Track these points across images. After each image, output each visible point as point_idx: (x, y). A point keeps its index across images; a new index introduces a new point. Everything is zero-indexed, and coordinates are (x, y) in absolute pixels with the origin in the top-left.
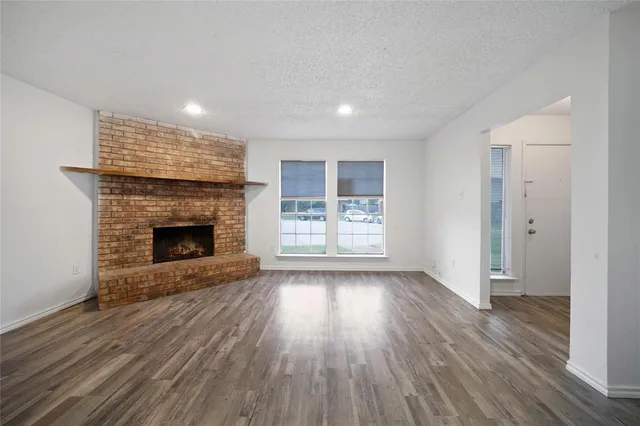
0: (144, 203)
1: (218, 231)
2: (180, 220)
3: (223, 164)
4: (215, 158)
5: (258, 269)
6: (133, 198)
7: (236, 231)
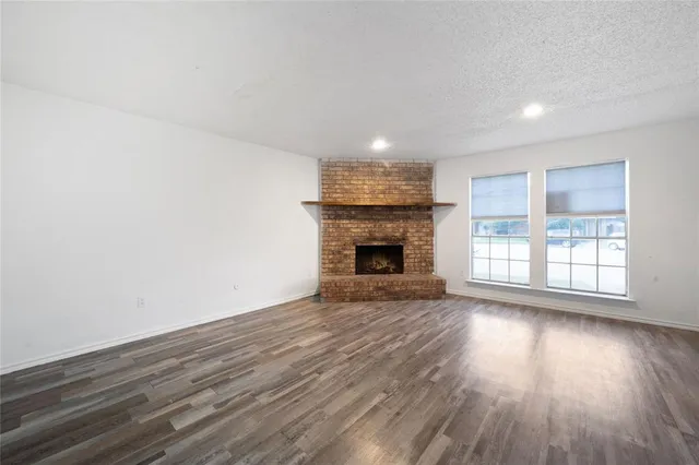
0: (349, 226)
1: (406, 251)
2: (375, 239)
3: (411, 187)
4: (404, 183)
5: (444, 292)
6: (342, 222)
7: (424, 252)
